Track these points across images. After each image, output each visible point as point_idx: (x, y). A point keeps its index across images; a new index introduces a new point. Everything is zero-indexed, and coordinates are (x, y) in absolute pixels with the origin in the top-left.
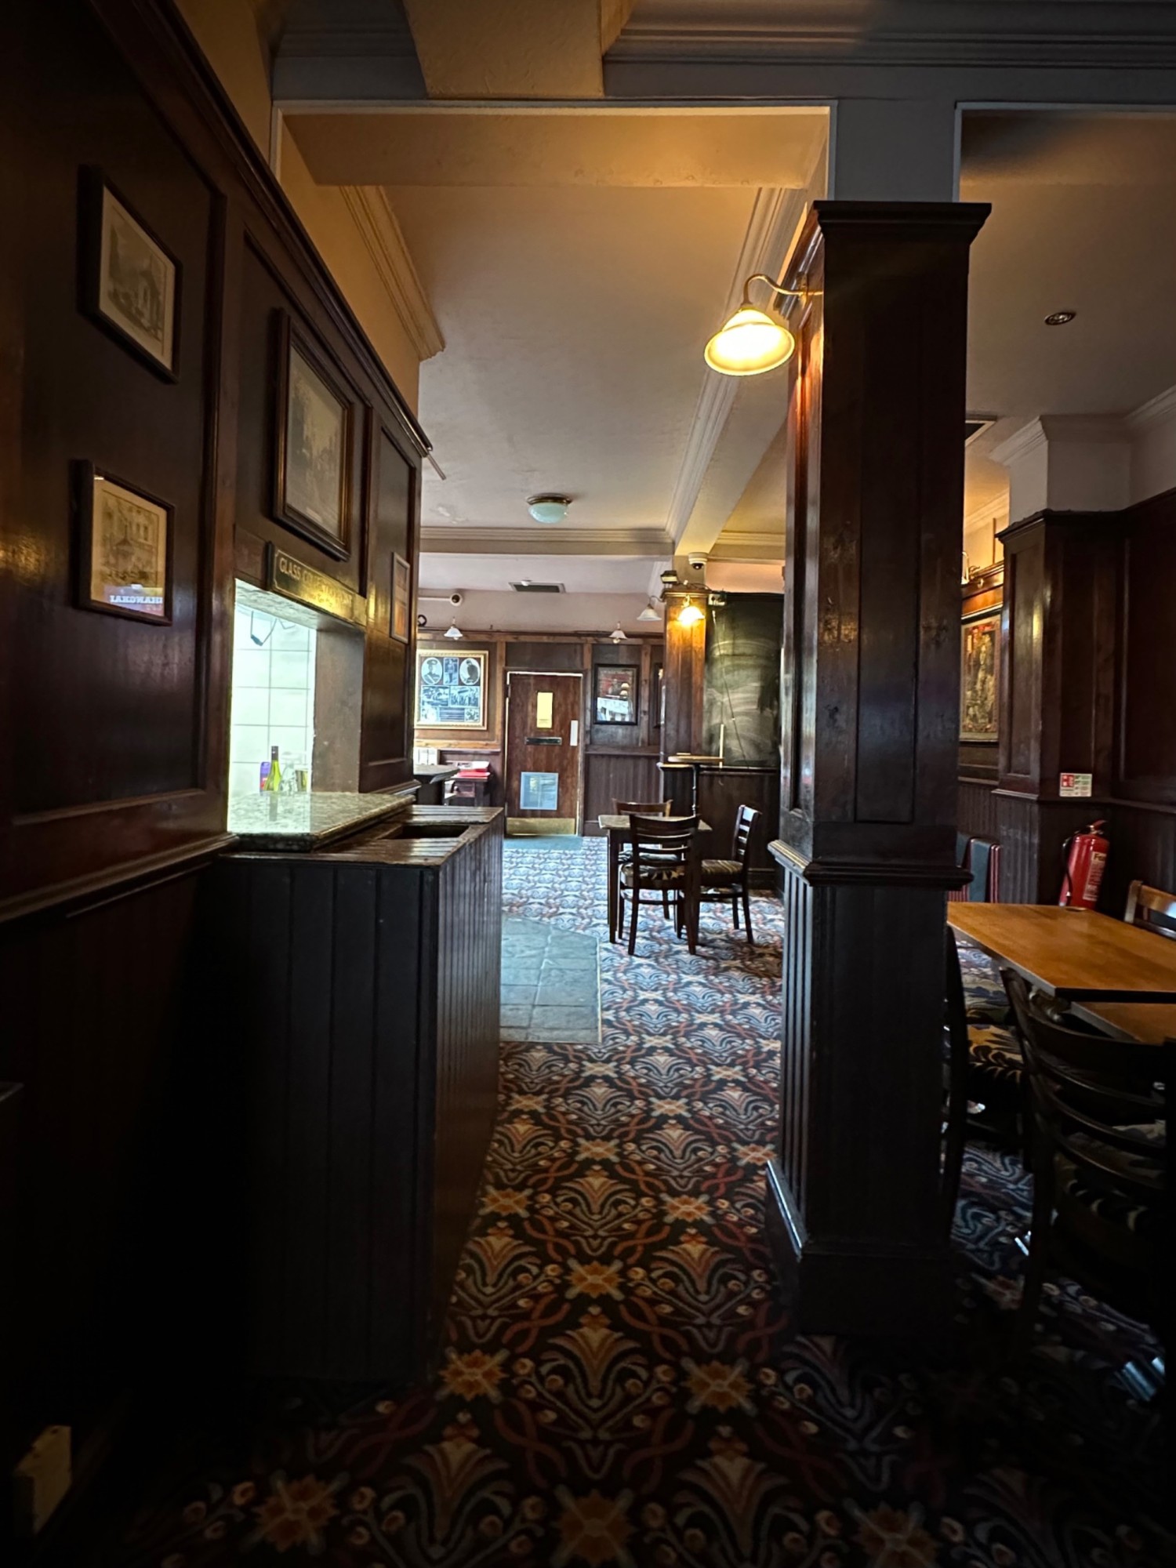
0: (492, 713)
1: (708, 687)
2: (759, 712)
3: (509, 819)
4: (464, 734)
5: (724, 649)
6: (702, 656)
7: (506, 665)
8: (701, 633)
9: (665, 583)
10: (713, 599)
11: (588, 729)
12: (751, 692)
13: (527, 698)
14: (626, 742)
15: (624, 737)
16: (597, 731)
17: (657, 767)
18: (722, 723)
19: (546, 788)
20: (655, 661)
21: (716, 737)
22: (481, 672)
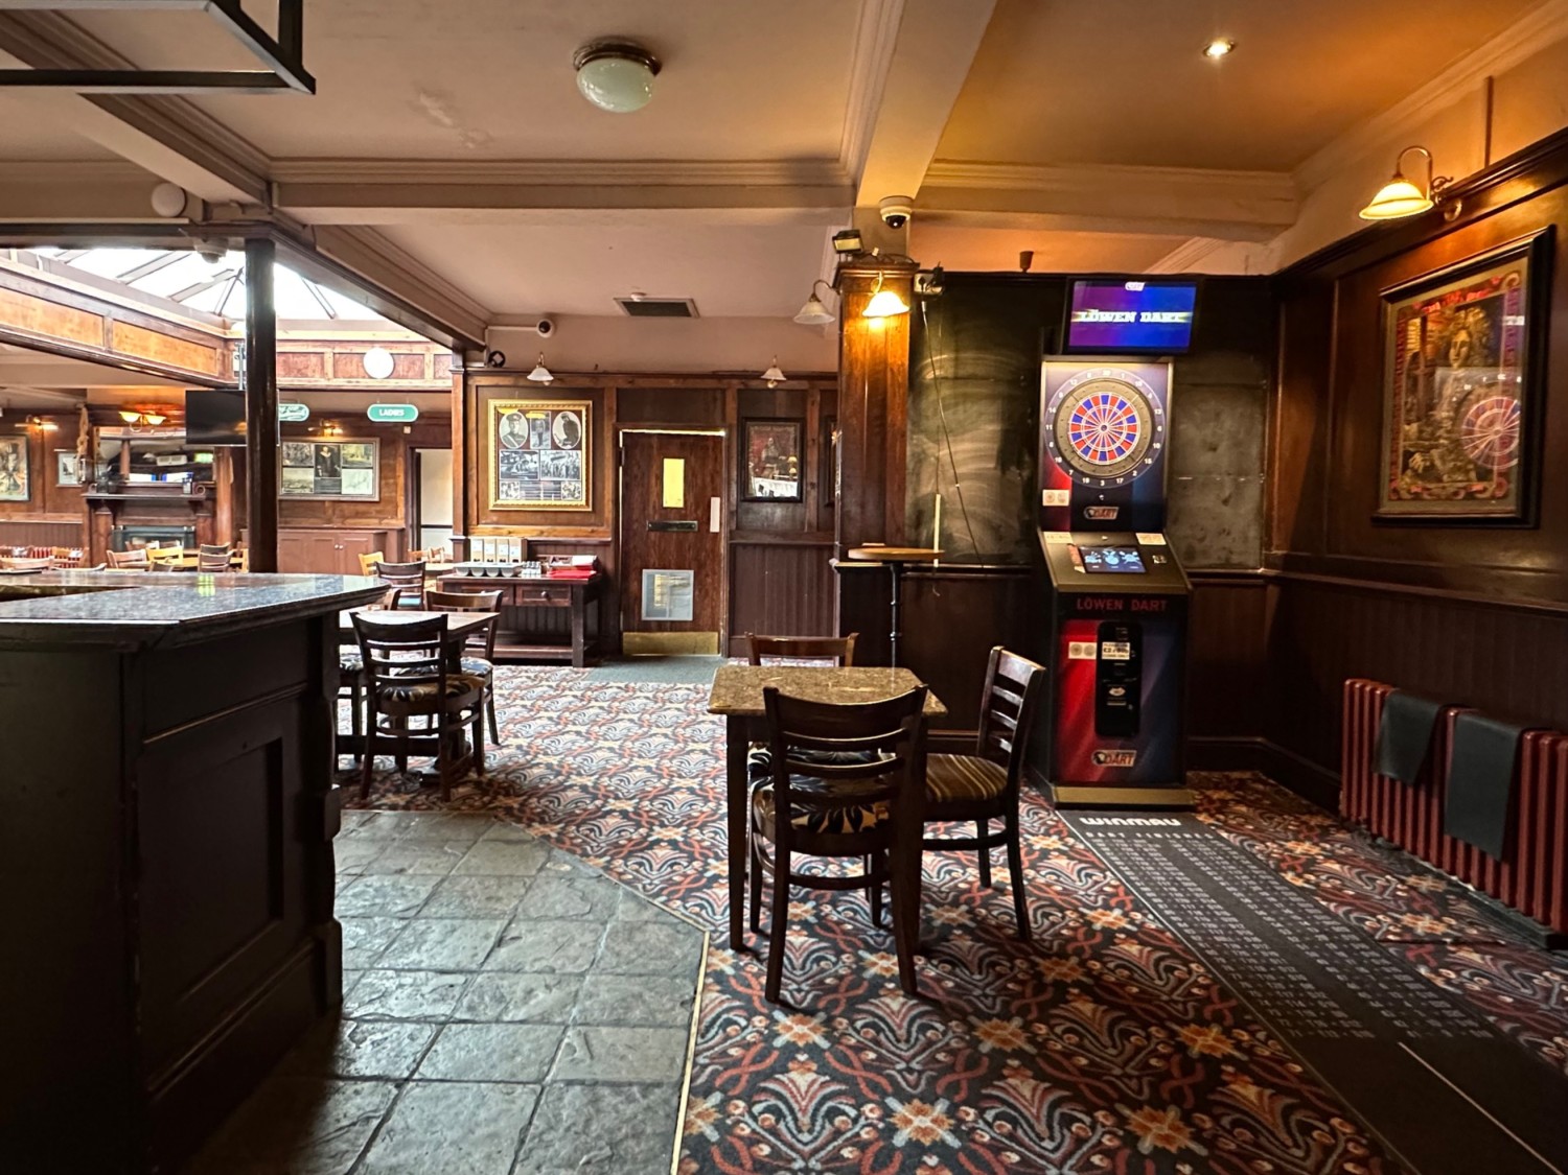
0: (599, 484)
1: (913, 433)
2: (999, 473)
3: (625, 634)
4: (563, 517)
5: (941, 368)
6: (903, 378)
7: (618, 420)
8: (903, 337)
9: (839, 252)
10: (922, 281)
11: (734, 508)
12: (983, 441)
13: (649, 466)
14: (788, 526)
15: (784, 518)
16: (747, 511)
17: (830, 566)
18: (938, 492)
19: (677, 591)
20: (826, 413)
21: (925, 518)
22: (582, 432)
